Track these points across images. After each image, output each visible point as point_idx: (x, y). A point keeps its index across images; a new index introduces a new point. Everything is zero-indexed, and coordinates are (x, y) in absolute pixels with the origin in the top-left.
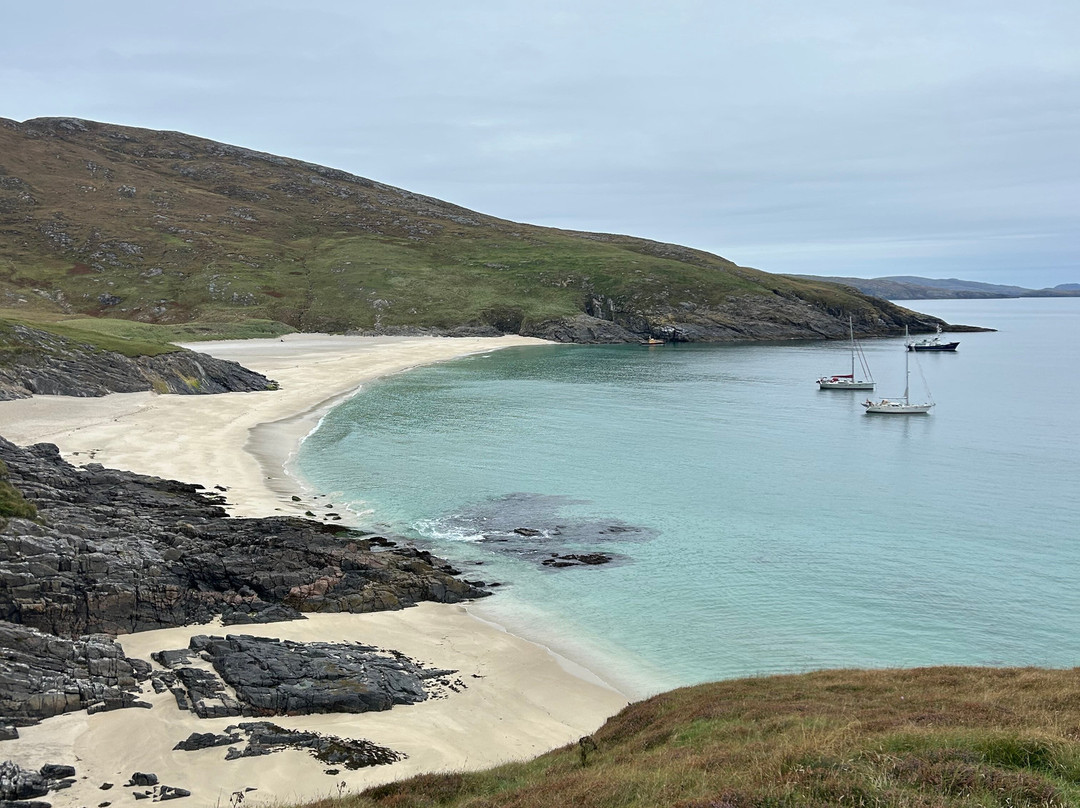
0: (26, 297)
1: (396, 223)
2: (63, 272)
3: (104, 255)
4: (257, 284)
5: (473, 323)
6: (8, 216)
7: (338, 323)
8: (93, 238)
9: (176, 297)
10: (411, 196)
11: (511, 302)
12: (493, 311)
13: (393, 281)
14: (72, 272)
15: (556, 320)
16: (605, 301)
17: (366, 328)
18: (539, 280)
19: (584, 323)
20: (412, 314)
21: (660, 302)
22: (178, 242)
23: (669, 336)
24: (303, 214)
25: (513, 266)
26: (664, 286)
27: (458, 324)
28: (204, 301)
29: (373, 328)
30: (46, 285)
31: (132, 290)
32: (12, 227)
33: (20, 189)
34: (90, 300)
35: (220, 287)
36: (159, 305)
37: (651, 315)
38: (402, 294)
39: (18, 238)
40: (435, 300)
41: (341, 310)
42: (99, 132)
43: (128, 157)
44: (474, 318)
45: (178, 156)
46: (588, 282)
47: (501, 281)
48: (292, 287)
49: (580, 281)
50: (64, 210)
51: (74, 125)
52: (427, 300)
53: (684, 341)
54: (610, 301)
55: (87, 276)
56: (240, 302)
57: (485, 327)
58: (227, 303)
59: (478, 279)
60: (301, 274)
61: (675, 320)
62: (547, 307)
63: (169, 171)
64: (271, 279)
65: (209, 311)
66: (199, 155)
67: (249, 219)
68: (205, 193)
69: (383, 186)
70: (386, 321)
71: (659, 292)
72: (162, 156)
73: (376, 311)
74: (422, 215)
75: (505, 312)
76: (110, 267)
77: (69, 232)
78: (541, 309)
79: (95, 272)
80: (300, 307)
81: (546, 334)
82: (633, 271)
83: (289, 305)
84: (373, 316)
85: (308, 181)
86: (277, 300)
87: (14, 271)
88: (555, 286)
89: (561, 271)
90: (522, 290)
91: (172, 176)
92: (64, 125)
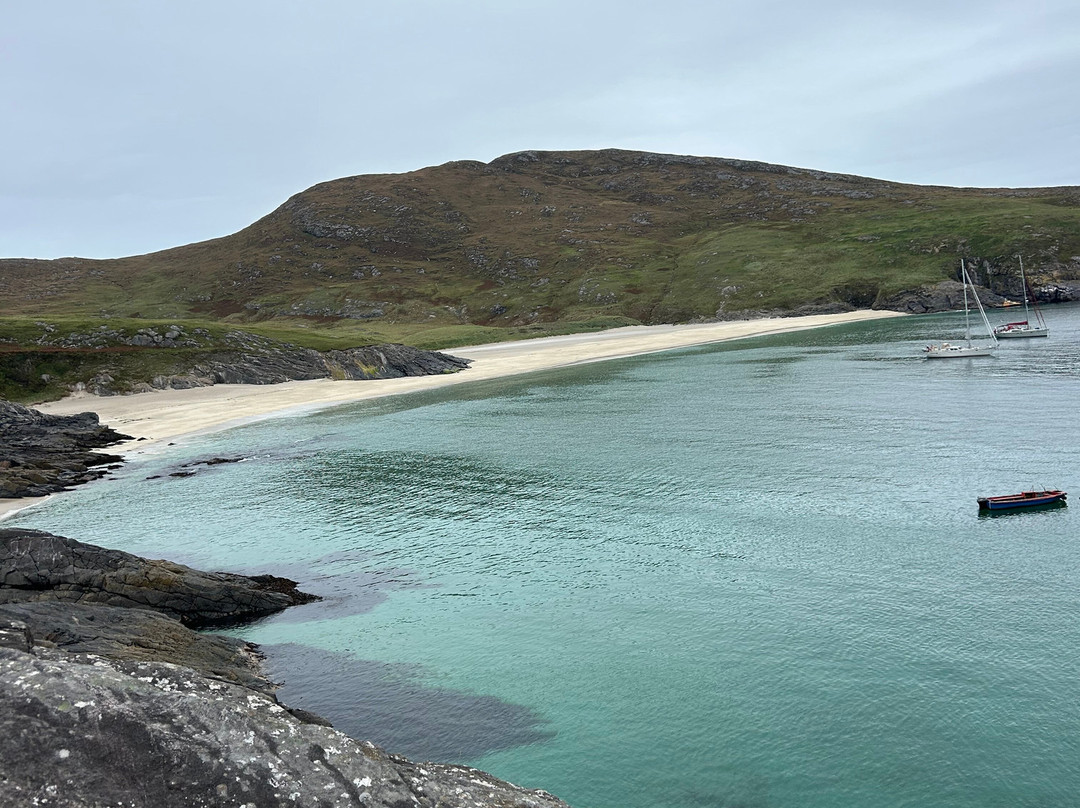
0: (437, 313)
1: (784, 207)
2: (473, 290)
3: (507, 271)
4: (622, 284)
5: (819, 301)
6: (445, 245)
7: (683, 314)
8: (503, 257)
9: (550, 302)
10: (825, 177)
11: (869, 275)
12: (847, 287)
13: (749, 266)
14: (480, 288)
15: (913, 290)
16: (980, 264)
17: (707, 315)
18: (907, 249)
19: (943, 291)
20: (759, 297)
21: (1047, 259)
22: (571, 252)
23: (1050, 296)
24: (700, 211)
25: (884, 237)
26: (1054, 240)
27: (803, 303)
28: (572, 303)
29: (715, 315)
30: (456, 302)
31: (517, 300)
32: (445, 255)
33: (459, 221)
34: (485, 311)
35: (588, 290)
36: (534, 311)
37: (1032, 274)
38: (753, 279)
39: (448, 263)
40: (786, 280)
41: (690, 300)
42: (547, 160)
43: (564, 179)
44: (821, 296)
45: (607, 172)
46: (964, 245)
47: (864, 254)
48: (654, 283)
49: (955, 244)
50: (488, 235)
51: (530, 158)
52: (777, 283)
53: (1066, 300)
54: (986, 263)
55: (489, 292)
56: (601, 302)
57: (834, 303)
58: (590, 303)
59: (843, 254)
60: (667, 269)
61: (1062, 278)
62: (908, 277)
63: (596, 187)
64: (637, 278)
65: (573, 311)
66: (626, 168)
67: (644, 222)
68: (619, 203)
69: (799, 170)
70: (729, 307)
71: (1046, 248)
72: (594, 174)
73: (722, 298)
74: (816, 195)
75: (861, 286)
76: (508, 281)
77: (487, 254)
78: (900, 278)
79: (498, 286)
80: (654, 301)
81: (899, 306)
82: (1020, 227)
83: (644, 300)
84: (718, 303)
85: (715, 177)
86: (634, 296)
87: (435, 292)
88: (925, 253)
89: (936, 236)
90: (885, 262)
91: (596, 191)
92: (520, 158)
